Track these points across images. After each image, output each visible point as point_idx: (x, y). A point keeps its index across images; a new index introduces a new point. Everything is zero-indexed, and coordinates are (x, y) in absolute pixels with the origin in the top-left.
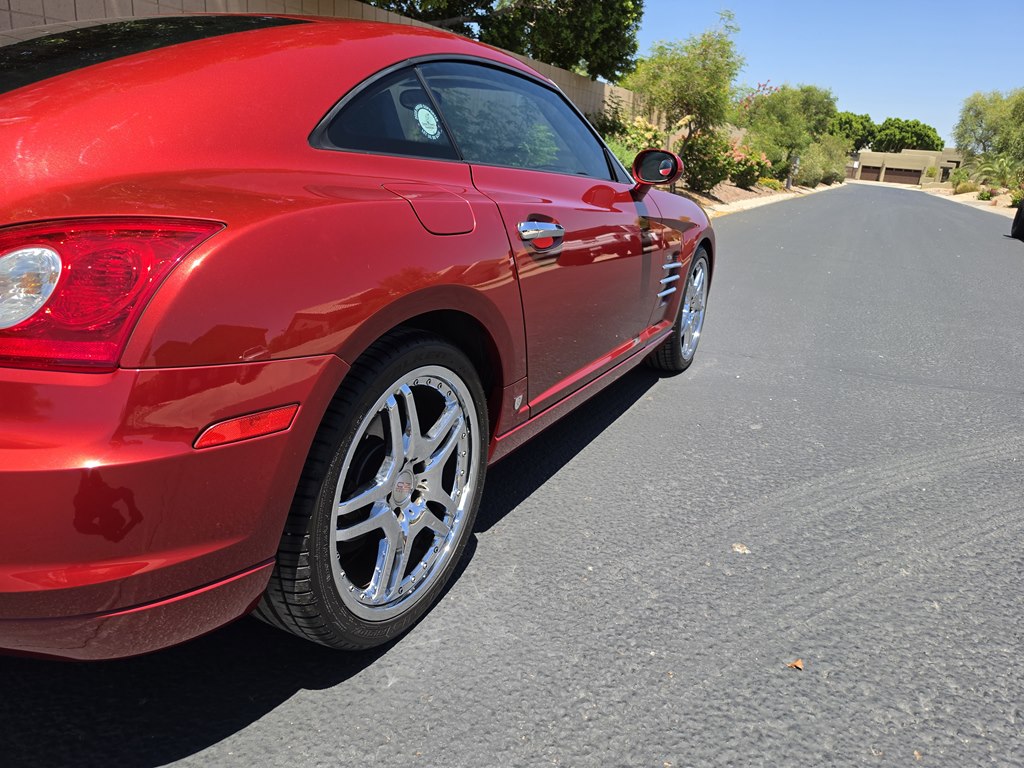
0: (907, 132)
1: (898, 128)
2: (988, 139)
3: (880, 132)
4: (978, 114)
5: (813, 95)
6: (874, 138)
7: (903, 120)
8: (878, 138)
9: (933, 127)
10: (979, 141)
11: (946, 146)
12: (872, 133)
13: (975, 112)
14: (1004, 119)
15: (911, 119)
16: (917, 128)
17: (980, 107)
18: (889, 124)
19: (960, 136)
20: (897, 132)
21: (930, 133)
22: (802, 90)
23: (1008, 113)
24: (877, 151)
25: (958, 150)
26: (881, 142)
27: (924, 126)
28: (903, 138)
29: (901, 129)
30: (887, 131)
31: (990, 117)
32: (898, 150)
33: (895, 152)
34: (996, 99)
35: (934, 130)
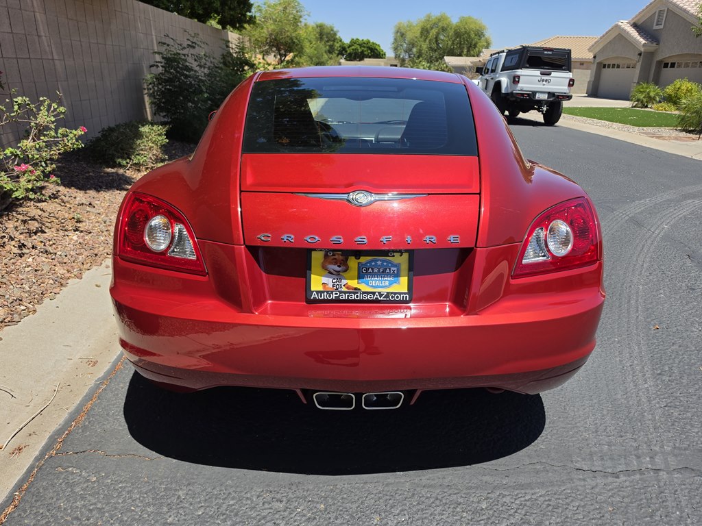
0: (364, 47)
1: (359, 44)
2: (411, 50)
3: (349, 47)
4: (402, 35)
5: (324, 29)
6: (346, 52)
7: (361, 40)
8: (349, 52)
9: (378, 43)
10: (406, 51)
11: (387, 56)
12: (344, 49)
13: (401, 34)
14: (416, 37)
15: (365, 39)
16: (369, 45)
17: (403, 31)
18: (353, 42)
19: (396, 49)
20: (359, 47)
21: (377, 47)
22: (317, 26)
23: (418, 34)
24: (349, 60)
25: (396, 57)
26: (350, 55)
27: (373, 43)
28: (362, 52)
29: (361, 45)
30: (353, 47)
31: (409, 36)
32: (361, 59)
33: (360, 61)
34: (410, 26)
35: (379, 46)
